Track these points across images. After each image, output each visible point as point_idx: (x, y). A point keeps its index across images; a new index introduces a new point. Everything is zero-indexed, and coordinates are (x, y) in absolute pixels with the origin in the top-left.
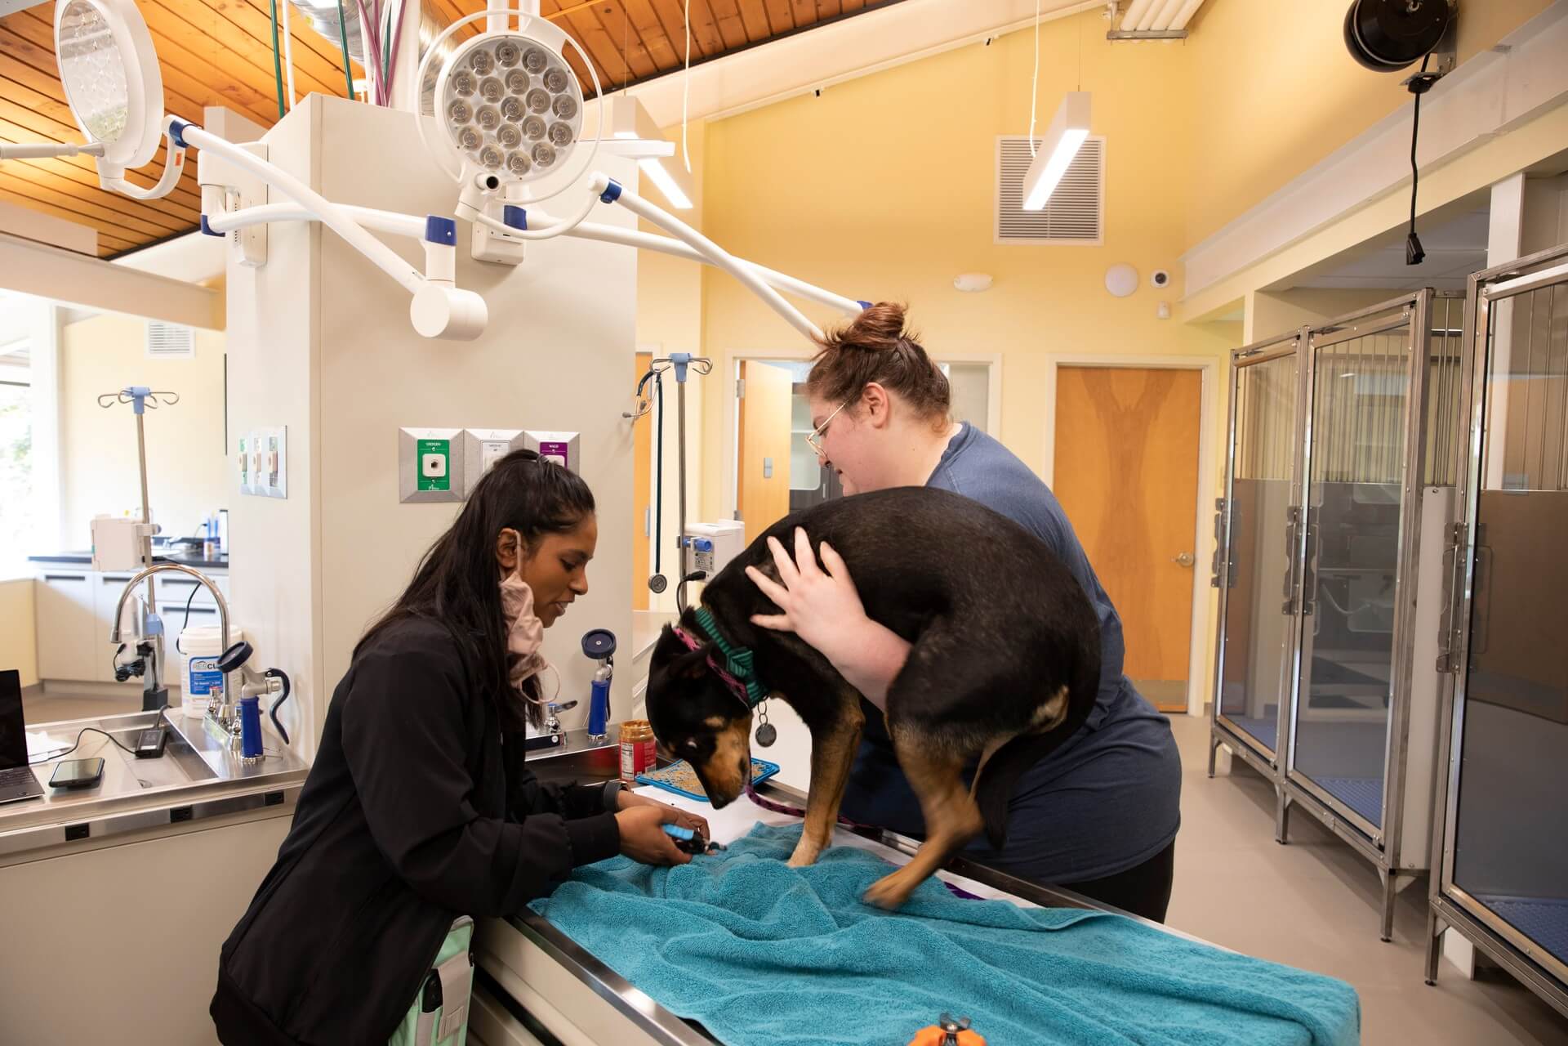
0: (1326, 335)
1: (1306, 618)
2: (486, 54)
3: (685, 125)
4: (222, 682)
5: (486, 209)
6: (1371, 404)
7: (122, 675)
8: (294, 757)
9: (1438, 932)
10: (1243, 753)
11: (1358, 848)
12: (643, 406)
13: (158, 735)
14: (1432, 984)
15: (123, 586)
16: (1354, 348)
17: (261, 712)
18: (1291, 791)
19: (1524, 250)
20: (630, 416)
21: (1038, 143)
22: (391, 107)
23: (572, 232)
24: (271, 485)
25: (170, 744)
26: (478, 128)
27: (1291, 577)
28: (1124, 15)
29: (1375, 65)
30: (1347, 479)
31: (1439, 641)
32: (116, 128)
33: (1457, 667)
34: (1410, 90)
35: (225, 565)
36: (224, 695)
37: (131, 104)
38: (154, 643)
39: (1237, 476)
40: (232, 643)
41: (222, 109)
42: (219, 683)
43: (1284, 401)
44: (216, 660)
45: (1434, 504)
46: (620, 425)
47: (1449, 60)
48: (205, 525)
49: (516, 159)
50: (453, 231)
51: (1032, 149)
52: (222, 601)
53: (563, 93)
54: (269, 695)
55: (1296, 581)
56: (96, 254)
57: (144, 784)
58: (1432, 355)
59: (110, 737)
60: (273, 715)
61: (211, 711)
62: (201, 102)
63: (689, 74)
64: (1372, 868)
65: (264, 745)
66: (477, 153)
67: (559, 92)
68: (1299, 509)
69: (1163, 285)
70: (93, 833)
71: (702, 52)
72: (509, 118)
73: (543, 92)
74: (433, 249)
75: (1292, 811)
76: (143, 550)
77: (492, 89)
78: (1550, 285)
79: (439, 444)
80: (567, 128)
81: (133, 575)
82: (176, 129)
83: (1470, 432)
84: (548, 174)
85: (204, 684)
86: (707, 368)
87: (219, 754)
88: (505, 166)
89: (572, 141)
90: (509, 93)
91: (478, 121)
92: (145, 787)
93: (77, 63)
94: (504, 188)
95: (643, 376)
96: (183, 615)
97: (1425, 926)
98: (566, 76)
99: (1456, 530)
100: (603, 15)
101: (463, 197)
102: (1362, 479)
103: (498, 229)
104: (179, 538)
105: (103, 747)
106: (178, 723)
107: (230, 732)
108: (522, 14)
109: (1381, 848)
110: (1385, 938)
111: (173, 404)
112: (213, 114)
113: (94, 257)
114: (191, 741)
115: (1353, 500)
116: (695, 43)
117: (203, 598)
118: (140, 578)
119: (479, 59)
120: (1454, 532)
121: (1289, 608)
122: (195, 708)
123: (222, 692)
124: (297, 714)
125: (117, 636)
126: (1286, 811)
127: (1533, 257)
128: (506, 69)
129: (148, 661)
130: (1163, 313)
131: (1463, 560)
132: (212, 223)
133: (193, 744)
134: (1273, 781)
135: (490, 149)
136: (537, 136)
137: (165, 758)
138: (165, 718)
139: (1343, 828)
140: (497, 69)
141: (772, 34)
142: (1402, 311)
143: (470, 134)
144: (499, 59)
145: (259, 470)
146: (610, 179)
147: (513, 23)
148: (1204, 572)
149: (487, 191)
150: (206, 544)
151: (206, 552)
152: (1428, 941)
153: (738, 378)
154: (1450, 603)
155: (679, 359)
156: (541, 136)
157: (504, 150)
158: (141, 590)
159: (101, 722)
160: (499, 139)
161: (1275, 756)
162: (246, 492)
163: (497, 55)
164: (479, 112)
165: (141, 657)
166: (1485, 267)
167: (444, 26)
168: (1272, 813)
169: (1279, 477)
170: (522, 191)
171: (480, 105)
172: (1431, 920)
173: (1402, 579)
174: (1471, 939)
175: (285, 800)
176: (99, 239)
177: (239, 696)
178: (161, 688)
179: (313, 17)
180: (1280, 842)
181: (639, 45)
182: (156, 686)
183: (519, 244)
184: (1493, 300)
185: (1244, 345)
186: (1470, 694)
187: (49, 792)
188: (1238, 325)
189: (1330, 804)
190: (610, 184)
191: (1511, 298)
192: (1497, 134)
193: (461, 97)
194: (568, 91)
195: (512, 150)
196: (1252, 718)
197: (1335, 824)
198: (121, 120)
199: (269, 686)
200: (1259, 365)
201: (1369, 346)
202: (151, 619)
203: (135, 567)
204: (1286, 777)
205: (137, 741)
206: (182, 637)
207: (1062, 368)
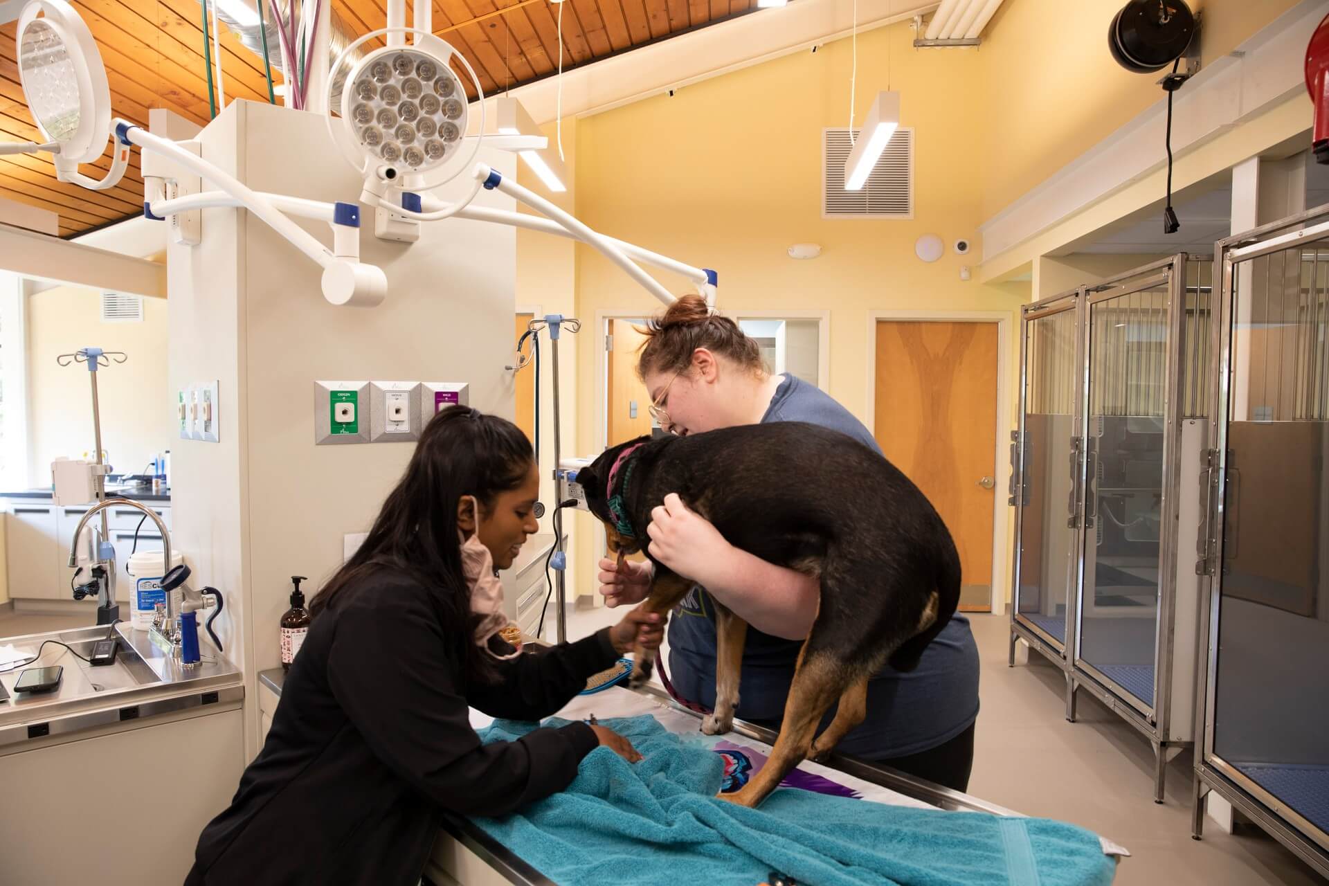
0: (1100, 292)
1: (1088, 530)
2: (385, 65)
3: (559, 121)
4: (165, 599)
5: (386, 195)
6: (1139, 350)
7: (79, 594)
8: (227, 663)
9: (1203, 794)
10: (1038, 645)
11: (1134, 724)
12: (522, 360)
13: (110, 645)
14: (1198, 839)
15: (80, 517)
16: (1124, 303)
17: (199, 624)
18: (1077, 677)
19: (1260, 220)
20: (511, 369)
21: (856, 134)
22: (306, 110)
23: (460, 214)
24: (206, 431)
25: (121, 653)
26: (379, 127)
27: (1075, 496)
28: (928, 26)
29: (1135, 67)
30: (1121, 413)
31: (1198, 549)
32: (70, 129)
33: (1213, 570)
34: (1165, 88)
35: (168, 498)
36: (166, 610)
37: (83, 109)
38: (107, 567)
39: (1029, 411)
40: (173, 566)
41: (165, 110)
42: (162, 600)
43: (1067, 348)
44: (160, 580)
45: (1192, 433)
46: (503, 377)
47: (1195, 63)
48: (153, 464)
49: (411, 153)
50: (357, 215)
51: (852, 139)
52: (164, 530)
53: (451, 97)
54: (205, 610)
55: (1079, 500)
56: (57, 235)
57: (98, 688)
58: (1188, 308)
59: (68, 648)
60: (209, 626)
61: (156, 624)
62: (146, 104)
63: (561, 79)
64: (1147, 742)
65: (201, 653)
66: (378, 149)
67: (447, 96)
68: (1080, 440)
69: (964, 252)
70: (52, 731)
71: (573, 60)
72: (405, 119)
73: (434, 97)
74: (340, 231)
75: (1079, 694)
76: (97, 488)
77: (390, 95)
78: (1283, 250)
79: (349, 395)
80: (454, 126)
81: (89, 508)
82: (122, 130)
83: (1219, 373)
84: (440, 164)
85: (150, 601)
86: (576, 327)
87: (163, 660)
88: (402, 159)
89: (459, 138)
90: (404, 97)
91: (379, 122)
92: (99, 690)
93: (36, 75)
94: (402, 178)
95: (521, 337)
96: (132, 541)
97: (1191, 789)
98: (453, 84)
99: (1210, 455)
100: (488, 29)
101: (367, 186)
102: (1133, 413)
103: (398, 213)
104: (131, 476)
105: (62, 657)
106: (127, 636)
107: (172, 642)
108: (417, 32)
109: (1154, 724)
110: (1158, 800)
111: (123, 362)
112: (157, 116)
113: (56, 237)
114: (138, 650)
115: (1127, 431)
116: (567, 52)
117: (149, 527)
118: (94, 511)
119: (379, 69)
120: (1208, 457)
121: (1073, 523)
122: (142, 622)
123: (165, 608)
124: (229, 627)
125: (74, 562)
126: (1074, 694)
127: (1267, 227)
128: (402, 77)
129: (102, 582)
130: (964, 275)
131: (1216, 481)
132: (154, 209)
133: (140, 652)
134: (1063, 669)
135: (389, 145)
136: (429, 134)
137: (116, 665)
138: (116, 631)
139: (1121, 708)
140: (395, 78)
141: (632, 44)
142: (1161, 272)
143: (372, 133)
144: (396, 69)
145: (195, 418)
146: (492, 169)
147: (409, 39)
148: (1003, 493)
149: (387, 181)
150: (154, 481)
151: (154, 488)
152: (1194, 802)
153: (607, 334)
154: (1206, 516)
155: (553, 320)
156: (432, 133)
157: (401, 146)
158: (96, 521)
159: (60, 635)
160: (397, 136)
161: (1064, 647)
162: (185, 436)
163: (395, 65)
164: (380, 113)
165: (95, 579)
166: (1229, 234)
167: (352, 39)
168: (1062, 695)
169: (1063, 413)
170: (418, 180)
171: (380, 109)
172: (1196, 784)
173: (1166, 497)
174: (1229, 800)
175: (219, 699)
176: (59, 221)
177: (180, 610)
178: (114, 605)
179: (242, 33)
180: (1069, 720)
181: (520, 54)
182: (108, 603)
183: (416, 224)
184: (1236, 262)
185: (1033, 302)
186: (1224, 593)
187: (14, 696)
188: (1029, 284)
189: (1110, 687)
190: (491, 174)
191: (1250, 262)
192: (1235, 125)
193: (364, 102)
194: (455, 96)
195: (408, 146)
196: (1046, 616)
197: (1115, 705)
198: (74, 122)
199: (205, 601)
200: (1045, 318)
201: (1136, 301)
202: (104, 546)
203: (90, 502)
204: (1074, 665)
205: (92, 651)
206: (131, 562)
207: (880, 322)
